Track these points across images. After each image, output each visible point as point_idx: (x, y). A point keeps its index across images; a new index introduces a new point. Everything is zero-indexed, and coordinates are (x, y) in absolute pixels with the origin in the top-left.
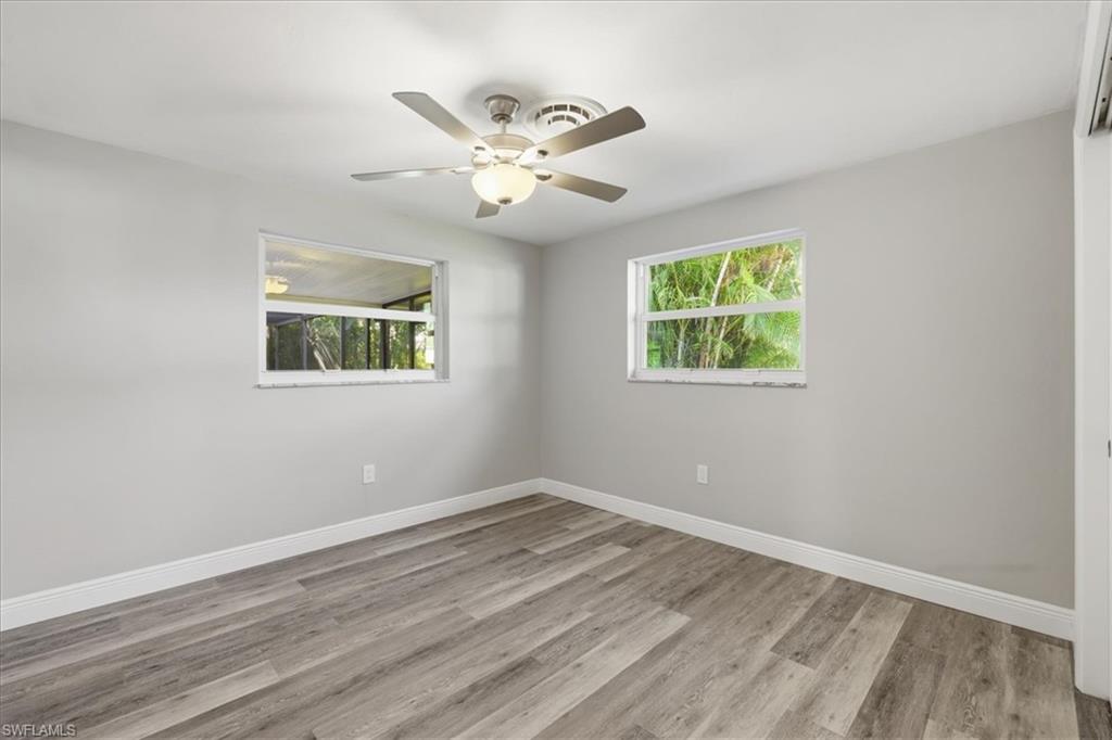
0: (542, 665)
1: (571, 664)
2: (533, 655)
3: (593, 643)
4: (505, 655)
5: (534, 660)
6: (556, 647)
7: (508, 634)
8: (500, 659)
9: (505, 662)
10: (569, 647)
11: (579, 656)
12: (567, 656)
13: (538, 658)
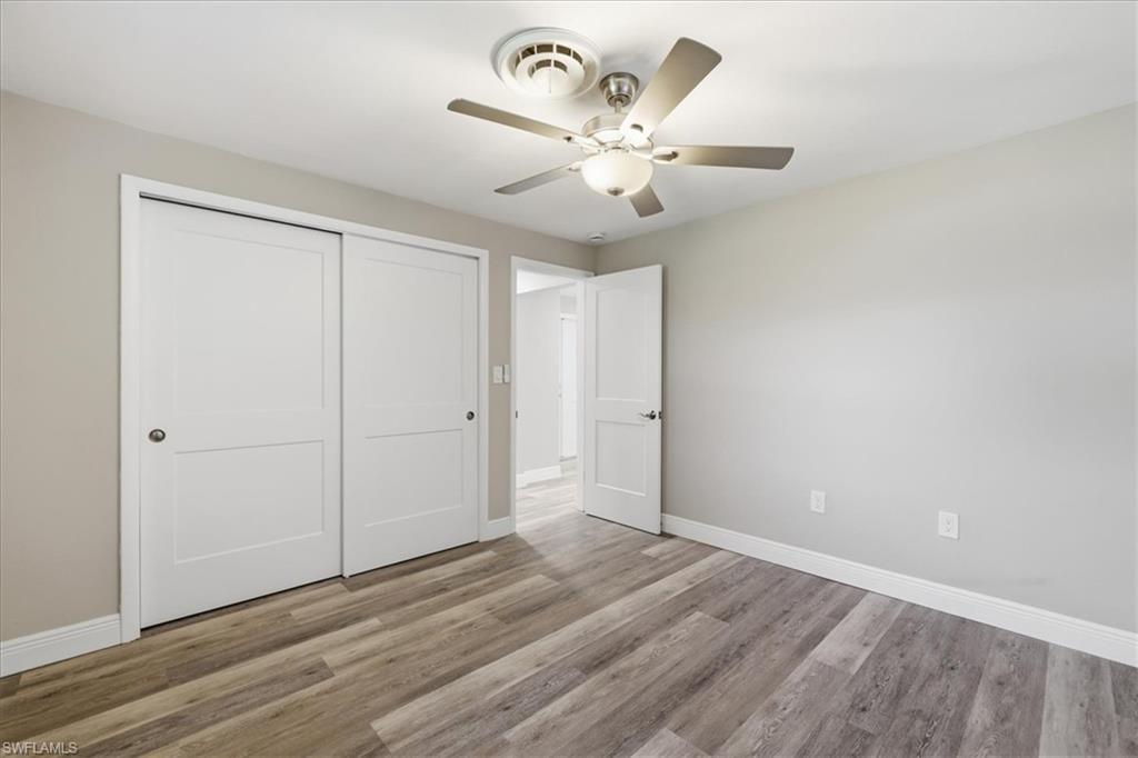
0: (575, 666)
1: (546, 666)
2: (584, 676)
3: (517, 688)
4: (614, 677)
5: (583, 671)
6: (561, 684)
7: (619, 704)
8: (618, 672)
9: (612, 669)
10: (547, 684)
11: (537, 674)
12: (549, 675)
13: (578, 673)
